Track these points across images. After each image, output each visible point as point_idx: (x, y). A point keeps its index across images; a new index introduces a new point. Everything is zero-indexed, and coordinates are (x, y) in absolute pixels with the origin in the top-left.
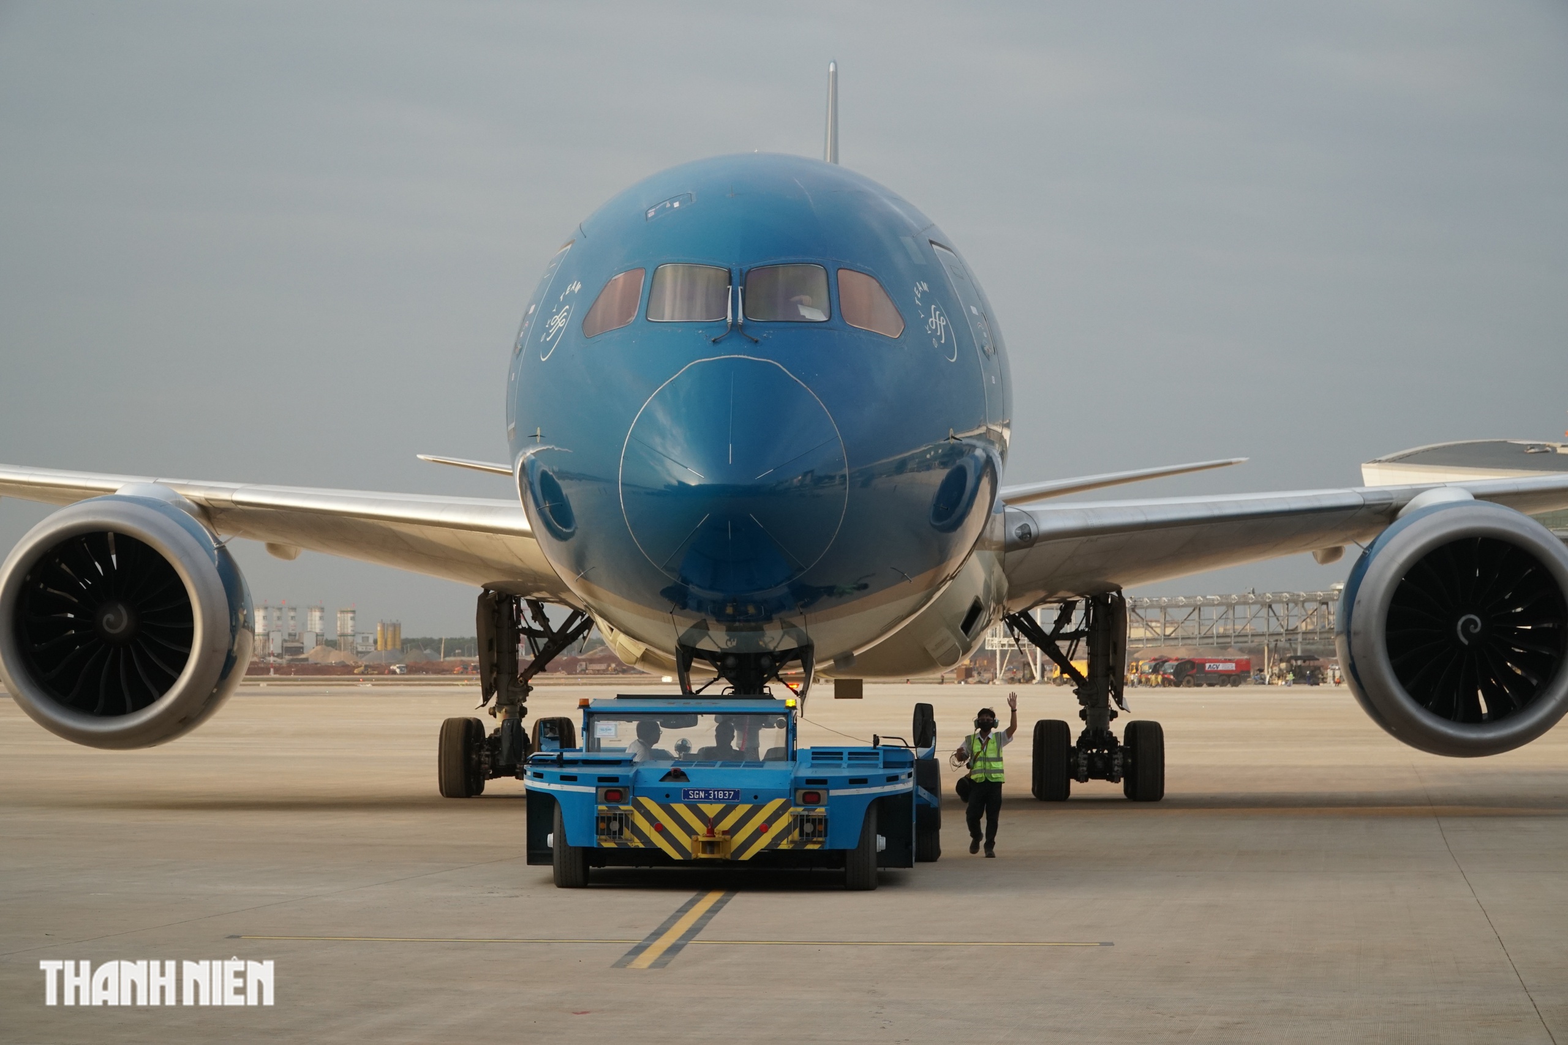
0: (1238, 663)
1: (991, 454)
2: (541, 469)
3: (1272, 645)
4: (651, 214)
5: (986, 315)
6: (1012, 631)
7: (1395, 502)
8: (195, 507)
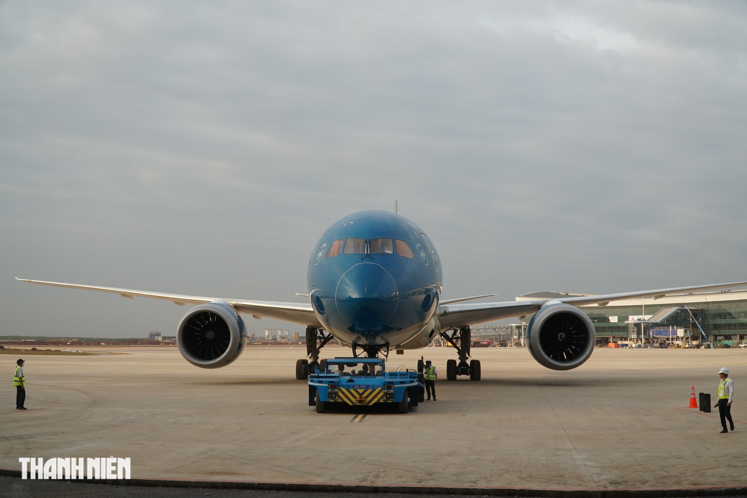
0: (488, 342)
1: (437, 291)
2: (316, 295)
3: (495, 338)
4: (345, 225)
5: (436, 253)
6: (441, 337)
7: (540, 304)
8: (233, 306)
